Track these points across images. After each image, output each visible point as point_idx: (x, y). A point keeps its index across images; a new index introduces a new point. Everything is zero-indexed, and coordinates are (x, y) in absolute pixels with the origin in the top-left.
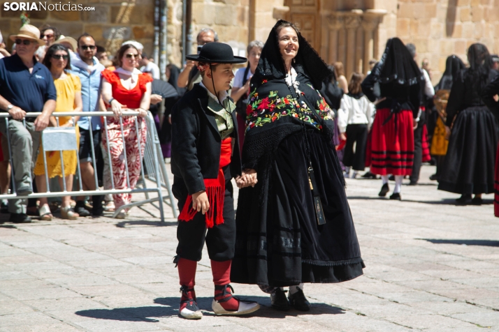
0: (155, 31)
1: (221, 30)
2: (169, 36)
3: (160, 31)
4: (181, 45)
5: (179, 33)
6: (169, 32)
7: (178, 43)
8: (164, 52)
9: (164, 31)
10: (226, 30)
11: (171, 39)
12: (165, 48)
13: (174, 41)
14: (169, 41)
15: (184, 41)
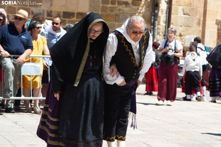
0: (151, 28)
1: (187, 29)
2: (158, 31)
3: (154, 28)
4: (164, 35)
5: (164, 29)
6: (158, 29)
7: (163, 34)
8: (156, 39)
9: (156, 28)
10: (189, 29)
11: (160, 32)
12: (156, 37)
13: (161, 33)
14: (158, 33)
15: (166, 34)
